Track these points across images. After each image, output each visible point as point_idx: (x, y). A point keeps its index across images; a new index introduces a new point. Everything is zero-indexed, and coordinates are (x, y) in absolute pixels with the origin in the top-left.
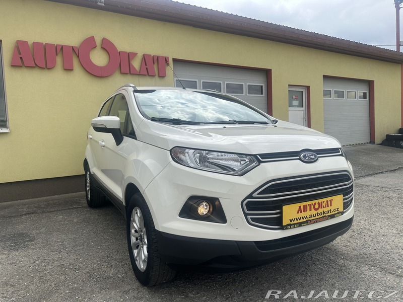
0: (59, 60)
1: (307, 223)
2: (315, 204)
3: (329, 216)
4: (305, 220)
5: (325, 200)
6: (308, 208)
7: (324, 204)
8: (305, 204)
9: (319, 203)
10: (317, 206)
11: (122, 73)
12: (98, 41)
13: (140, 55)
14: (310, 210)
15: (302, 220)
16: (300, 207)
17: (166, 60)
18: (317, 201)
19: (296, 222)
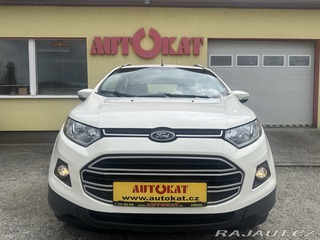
0: (120, 48)
1: (146, 204)
2: (158, 186)
3: (180, 204)
4: (142, 201)
5: (175, 185)
6: (148, 189)
7: (173, 189)
8: (144, 184)
9: (164, 186)
10: (161, 189)
11: (164, 55)
12: (147, 32)
13: (179, 39)
14: (151, 191)
15: (138, 200)
16: (136, 186)
17: (201, 40)
18: (161, 184)
19: (130, 200)
